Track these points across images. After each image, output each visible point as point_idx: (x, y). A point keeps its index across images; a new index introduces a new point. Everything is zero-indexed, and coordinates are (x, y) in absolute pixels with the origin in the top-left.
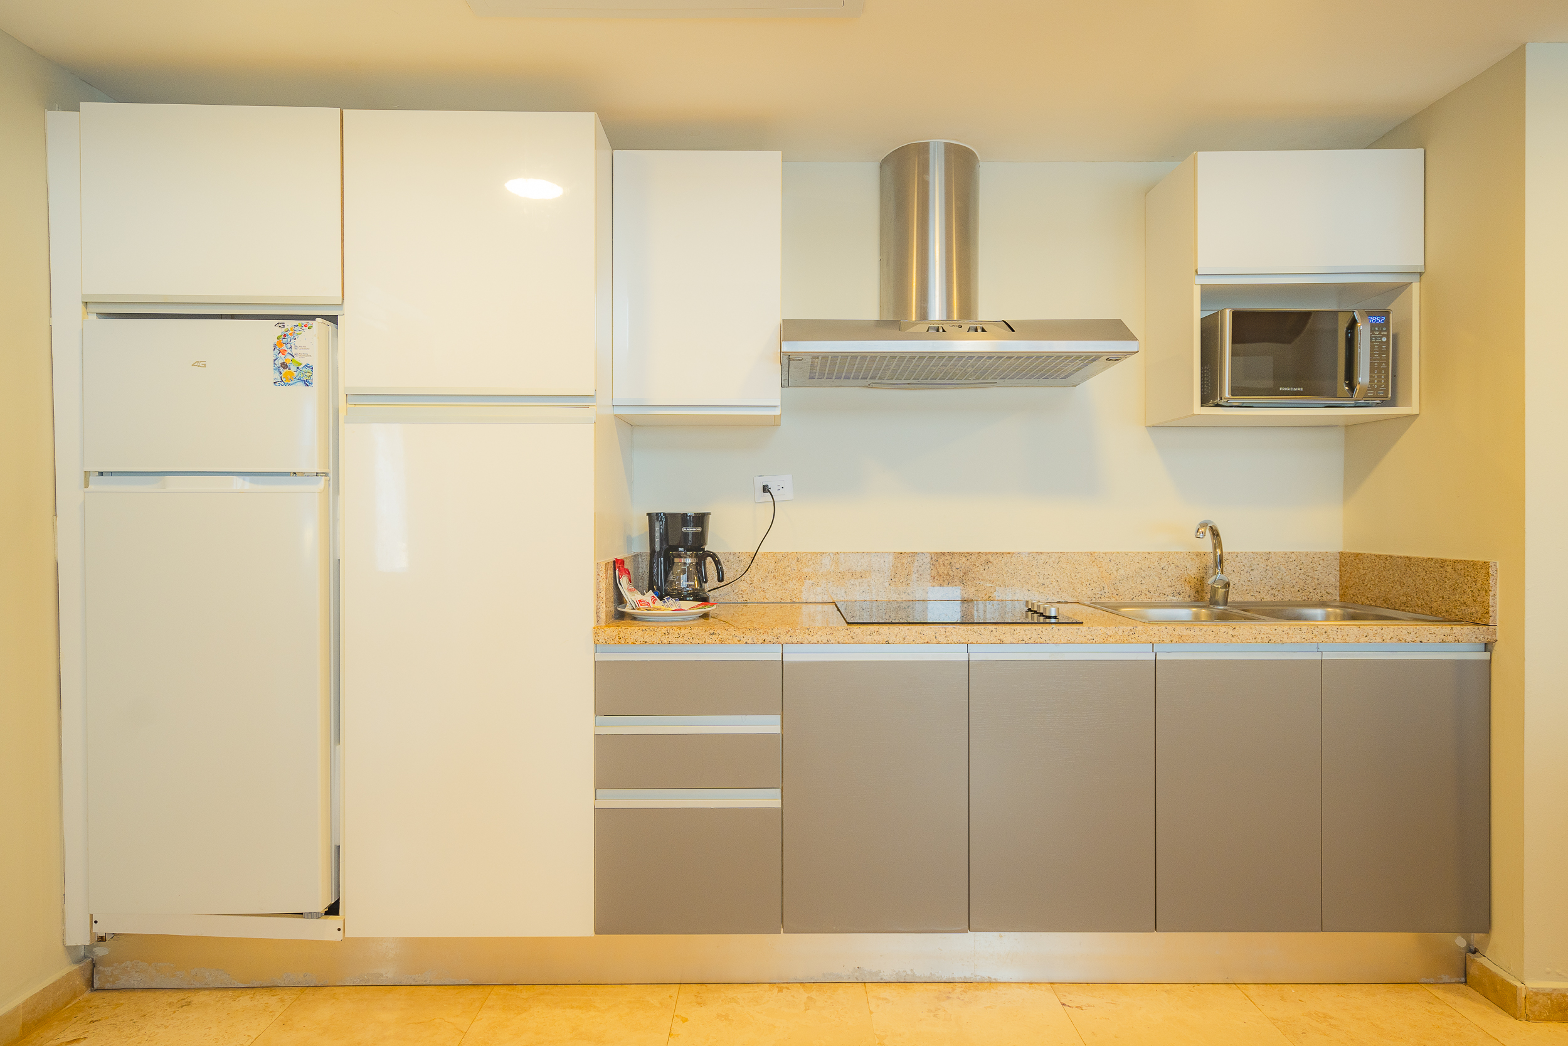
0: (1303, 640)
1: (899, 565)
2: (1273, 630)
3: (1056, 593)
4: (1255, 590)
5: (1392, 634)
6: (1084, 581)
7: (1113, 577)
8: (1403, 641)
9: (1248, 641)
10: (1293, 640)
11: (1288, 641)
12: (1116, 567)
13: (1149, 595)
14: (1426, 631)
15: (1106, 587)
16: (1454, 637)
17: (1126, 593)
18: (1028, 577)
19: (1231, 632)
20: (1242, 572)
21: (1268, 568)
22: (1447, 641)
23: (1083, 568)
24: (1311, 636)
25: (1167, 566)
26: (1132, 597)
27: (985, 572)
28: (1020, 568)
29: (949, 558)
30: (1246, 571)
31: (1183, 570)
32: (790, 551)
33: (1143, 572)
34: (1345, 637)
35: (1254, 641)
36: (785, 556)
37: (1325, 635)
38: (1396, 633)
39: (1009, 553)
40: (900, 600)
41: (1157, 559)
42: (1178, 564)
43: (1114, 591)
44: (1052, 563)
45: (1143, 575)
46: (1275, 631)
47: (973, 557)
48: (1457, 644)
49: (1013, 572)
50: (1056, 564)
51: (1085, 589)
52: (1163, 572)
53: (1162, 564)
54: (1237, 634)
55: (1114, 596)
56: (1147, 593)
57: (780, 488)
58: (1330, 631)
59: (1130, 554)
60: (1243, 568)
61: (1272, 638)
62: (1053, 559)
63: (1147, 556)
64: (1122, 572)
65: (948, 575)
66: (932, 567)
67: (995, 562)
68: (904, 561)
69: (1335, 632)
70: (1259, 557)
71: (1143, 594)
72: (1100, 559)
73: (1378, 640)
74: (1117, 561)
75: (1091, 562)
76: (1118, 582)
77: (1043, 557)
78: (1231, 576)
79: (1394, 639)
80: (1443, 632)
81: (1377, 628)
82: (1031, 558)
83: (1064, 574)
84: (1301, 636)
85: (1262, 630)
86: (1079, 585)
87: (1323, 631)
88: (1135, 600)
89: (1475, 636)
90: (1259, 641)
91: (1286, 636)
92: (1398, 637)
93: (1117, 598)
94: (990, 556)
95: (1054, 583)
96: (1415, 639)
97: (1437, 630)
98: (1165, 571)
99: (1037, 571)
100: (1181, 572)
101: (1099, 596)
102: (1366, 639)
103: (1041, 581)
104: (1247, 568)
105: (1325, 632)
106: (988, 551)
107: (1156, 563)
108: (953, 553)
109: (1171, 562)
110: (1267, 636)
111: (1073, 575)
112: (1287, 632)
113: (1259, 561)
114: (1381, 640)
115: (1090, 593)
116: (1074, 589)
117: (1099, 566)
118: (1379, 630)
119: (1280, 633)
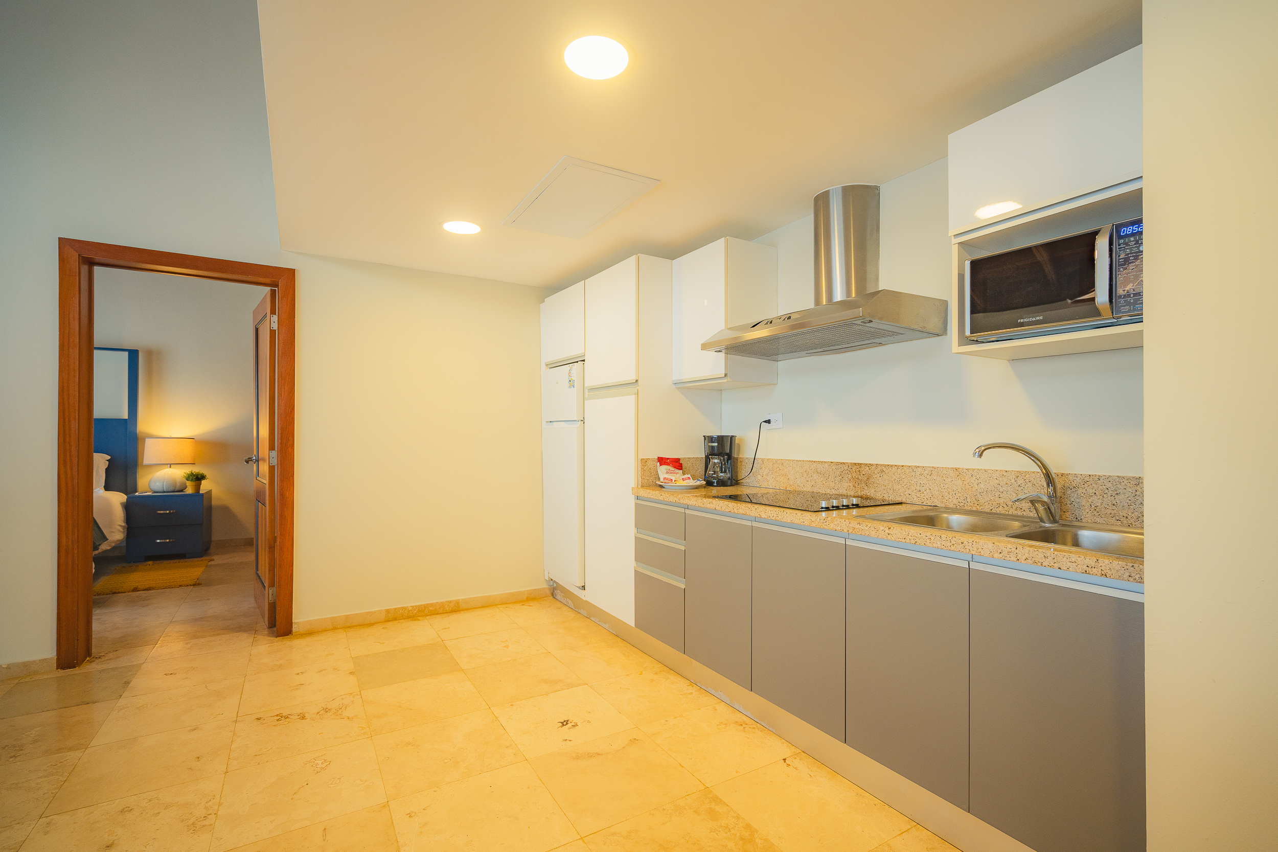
0: (943, 547)
1: (831, 470)
2: (919, 534)
3: (929, 499)
4: (1121, 514)
5: (1027, 555)
6: (950, 491)
7: (974, 489)
8: (1039, 564)
9: (899, 540)
10: (934, 545)
11: (930, 545)
12: (977, 481)
13: (1006, 508)
14: (1065, 558)
15: (968, 497)
16: (1100, 571)
17: (986, 504)
18: (909, 484)
19: (887, 531)
20: (1105, 496)
21: (1138, 493)
22: (1091, 573)
23: (950, 480)
24: (949, 544)
25: (1023, 484)
26: (991, 508)
27: (880, 478)
28: (904, 477)
29: (858, 467)
30: (1109, 495)
31: (1039, 488)
32: (779, 458)
33: (1001, 488)
34: (980, 550)
35: (904, 541)
36: (777, 461)
37: (961, 545)
38: (1031, 555)
39: (896, 466)
40: (831, 493)
41: (1014, 477)
42: (1035, 483)
43: (975, 502)
44: (926, 475)
45: (1001, 490)
46: (919, 535)
47: (873, 467)
48: (1103, 578)
49: (898, 480)
50: (929, 476)
51: (951, 497)
52: (1020, 489)
53: (1018, 481)
54: (891, 533)
55: (975, 505)
56: (1005, 506)
57: (775, 421)
58: (965, 542)
59: (988, 471)
60: (1106, 491)
61: (917, 540)
62: (927, 472)
63: (1005, 474)
64: (982, 486)
65: (858, 478)
66: (849, 472)
67: (887, 472)
68: (834, 468)
69: (970, 544)
70: (1126, 482)
71: (1001, 507)
72: (964, 474)
73: (1012, 559)
74: (978, 477)
75: (956, 476)
76: (978, 494)
77: (920, 470)
78: (1091, 498)
79: (1029, 561)
80: (1086, 562)
81: (1011, 547)
82: (911, 470)
83: (935, 484)
84: (941, 542)
85: (910, 533)
86: (947, 494)
87: (960, 541)
88: (993, 511)
89: (1127, 574)
90: (908, 541)
91: (928, 541)
92: (1033, 560)
93: (978, 508)
94: (884, 468)
95: (928, 491)
96: (1053, 564)
97: (1079, 559)
98: (1022, 488)
99: (915, 480)
100: (1038, 490)
101: (963, 504)
102: (1001, 555)
103: (918, 488)
104: (1111, 492)
105: (962, 543)
106: (882, 463)
107: (1013, 481)
108: (861, 464)
109: (1027, 481)
110: (913, 538)
111: (942, 485)
112: (929, 537)
113: (1126, 485)
114: (1015, 559)
115: (955, 501)
116: (942, 496)
117: (963, 480)
118: (1014, 549)
119: (924, 538)
